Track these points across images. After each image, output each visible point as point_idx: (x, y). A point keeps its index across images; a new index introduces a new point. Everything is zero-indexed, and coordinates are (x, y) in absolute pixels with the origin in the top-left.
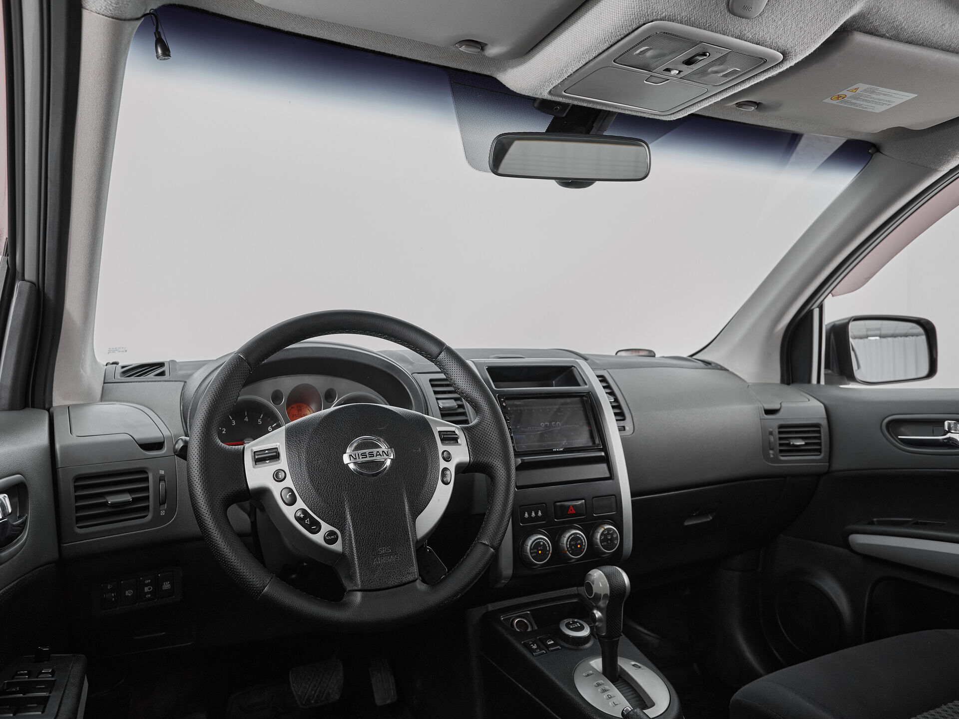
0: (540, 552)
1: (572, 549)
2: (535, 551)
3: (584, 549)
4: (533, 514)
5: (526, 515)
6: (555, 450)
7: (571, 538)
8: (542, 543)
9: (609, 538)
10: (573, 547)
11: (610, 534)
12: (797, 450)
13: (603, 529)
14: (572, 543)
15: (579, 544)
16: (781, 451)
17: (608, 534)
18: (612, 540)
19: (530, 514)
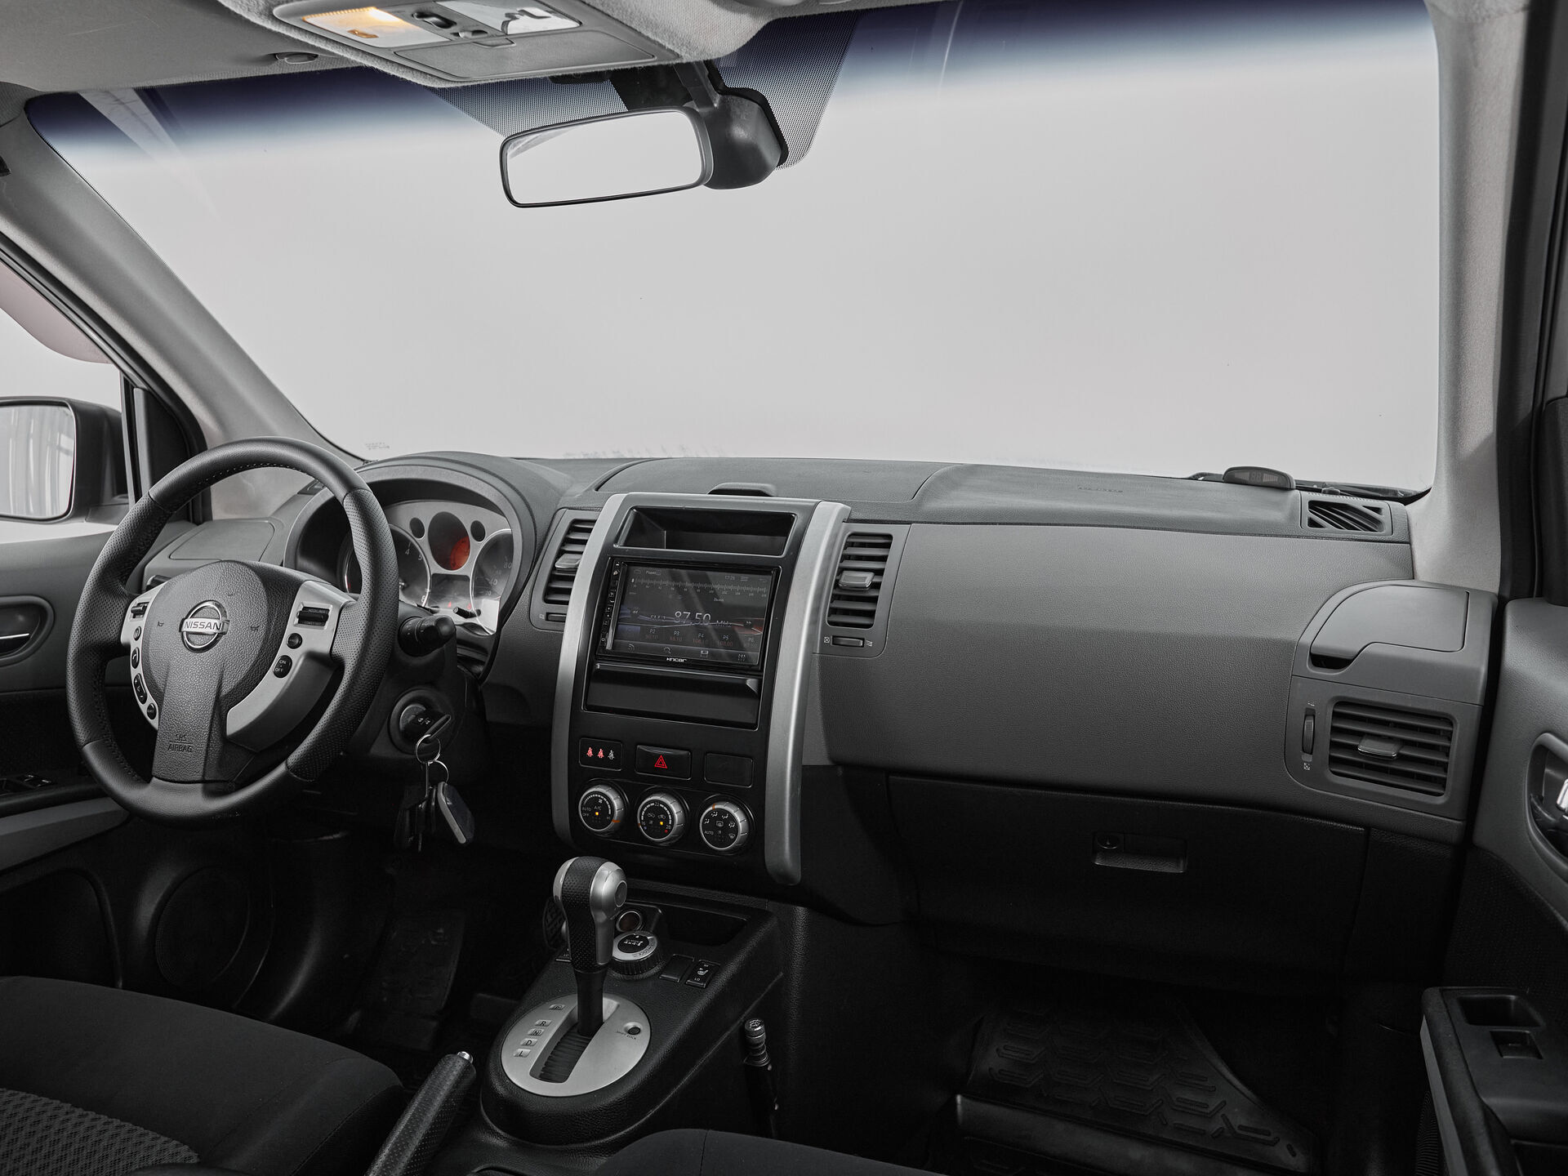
0: (597, 814)
1: (648, 825)
2: (589, 809)
3: (669, 831)
4: (601, 754)
5: (590, 753)
6: (671, 659)
7: (648, 806)
8: (600, 801)
9: (720, 825)
10: (651, 822)
11: (721, 819)
12: (1376, 767)
13: (711, 808)
14: (650, 815)
15: (662, 820)
16: (1334, 761)
17: (719, 818)
18: (726, 829)
19: (595, 752)
